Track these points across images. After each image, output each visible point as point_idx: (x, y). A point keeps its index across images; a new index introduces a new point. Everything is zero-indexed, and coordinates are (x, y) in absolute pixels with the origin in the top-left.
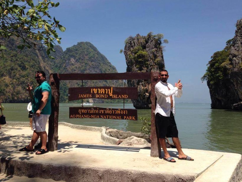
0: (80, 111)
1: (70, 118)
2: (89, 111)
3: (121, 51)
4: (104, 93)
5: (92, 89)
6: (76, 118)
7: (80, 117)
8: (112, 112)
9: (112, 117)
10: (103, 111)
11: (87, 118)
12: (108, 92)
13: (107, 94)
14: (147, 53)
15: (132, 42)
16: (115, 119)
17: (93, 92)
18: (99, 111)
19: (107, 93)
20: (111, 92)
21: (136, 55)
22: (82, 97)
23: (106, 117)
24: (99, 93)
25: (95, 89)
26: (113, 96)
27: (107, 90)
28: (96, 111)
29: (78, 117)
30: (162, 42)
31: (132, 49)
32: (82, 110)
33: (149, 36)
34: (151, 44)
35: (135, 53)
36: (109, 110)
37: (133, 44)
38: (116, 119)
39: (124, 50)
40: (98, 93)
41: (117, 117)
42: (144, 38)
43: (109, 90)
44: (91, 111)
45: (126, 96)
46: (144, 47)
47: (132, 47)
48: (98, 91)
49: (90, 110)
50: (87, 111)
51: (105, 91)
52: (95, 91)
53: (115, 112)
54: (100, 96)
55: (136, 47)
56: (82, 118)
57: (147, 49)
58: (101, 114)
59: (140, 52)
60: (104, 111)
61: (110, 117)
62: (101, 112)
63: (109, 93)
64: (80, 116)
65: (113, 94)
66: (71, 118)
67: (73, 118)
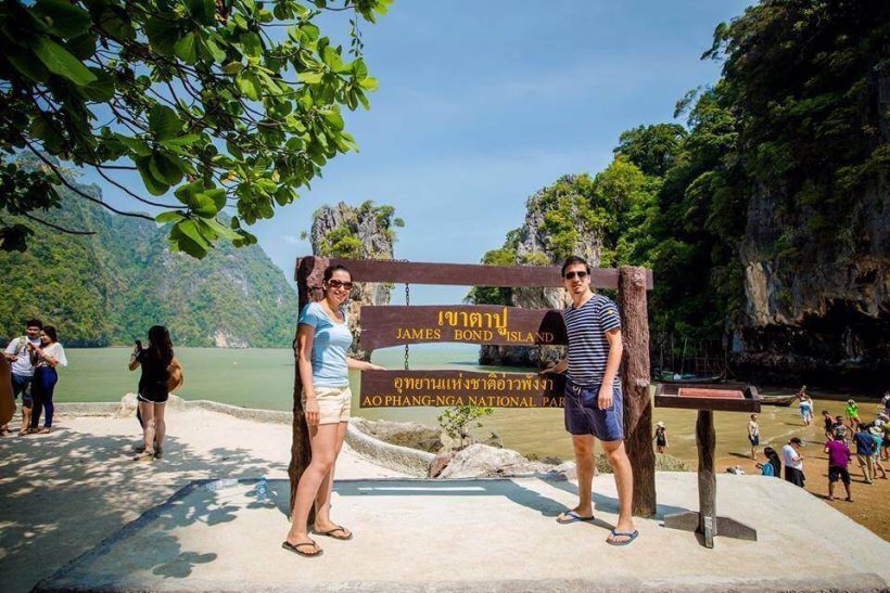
0: (399, 385)
1: (361, 407)
2: (431, 383)
3: (304, 236)
4: (480, 325)
5: (441, 314)
6: (383, 405)
7: (397, 403)
8: (507, 384)
9: (505, 402)
10: (475, 382)
11: (422, 405)
12: (494, 321)
13: (490, 330)
14: (361, 243)
15: (329, 217)
16: (515, 406)
17: (446, 320)
18: (463, 382)
19: (490, 326)
20: (501, 324)
21: (337, 245)
22: (406, 337)
23: (487, 401)
24: (466, 325)
25: (451, 313)
26: (511, 337)
27: (489, 316)
28: (454, 381)
29: (390, 405)
30: (392, 222)
31: (328, 232)
32: (407, 381)
33: (366, 207)
34: (369, 225)
35: (335, 242)
36: (496, 380)
37: (331, 222)
38: (519, 407)
39: (309, 233)
40: (460, 326)
41: (520, 401)
42: (355, 211)
43: (497, 317)
44: (437, 384)
45: (549, 337)
46: (354, 230)
47: (328, 227)
48: (461, 319)
49: (434, 381)
50: (425, 384)
51: (485, 320)
52: (453, 319)
53: (516, 384)
54: (468, 334)
55: (337, 228)
56: (406, 405)
57: (361, 234)
58: (472, 392)
59: (346, 240)
60: (481, 384)
61: (500, 400)
62: (472, 386)
63: (498, 326)
64: (397, 399)
65: (509, 328)
66: (367, 406)
67: (373, 406)
